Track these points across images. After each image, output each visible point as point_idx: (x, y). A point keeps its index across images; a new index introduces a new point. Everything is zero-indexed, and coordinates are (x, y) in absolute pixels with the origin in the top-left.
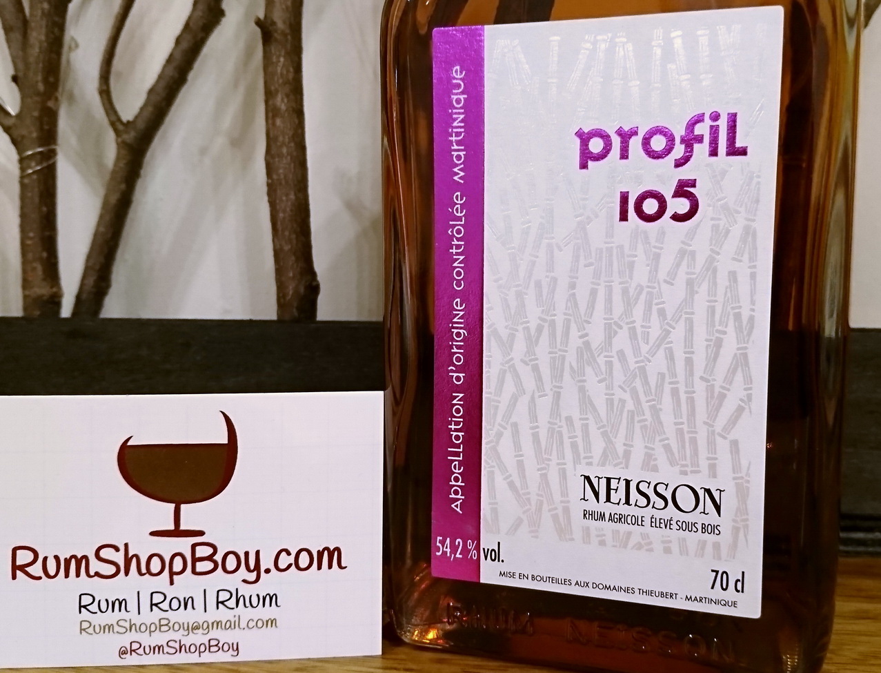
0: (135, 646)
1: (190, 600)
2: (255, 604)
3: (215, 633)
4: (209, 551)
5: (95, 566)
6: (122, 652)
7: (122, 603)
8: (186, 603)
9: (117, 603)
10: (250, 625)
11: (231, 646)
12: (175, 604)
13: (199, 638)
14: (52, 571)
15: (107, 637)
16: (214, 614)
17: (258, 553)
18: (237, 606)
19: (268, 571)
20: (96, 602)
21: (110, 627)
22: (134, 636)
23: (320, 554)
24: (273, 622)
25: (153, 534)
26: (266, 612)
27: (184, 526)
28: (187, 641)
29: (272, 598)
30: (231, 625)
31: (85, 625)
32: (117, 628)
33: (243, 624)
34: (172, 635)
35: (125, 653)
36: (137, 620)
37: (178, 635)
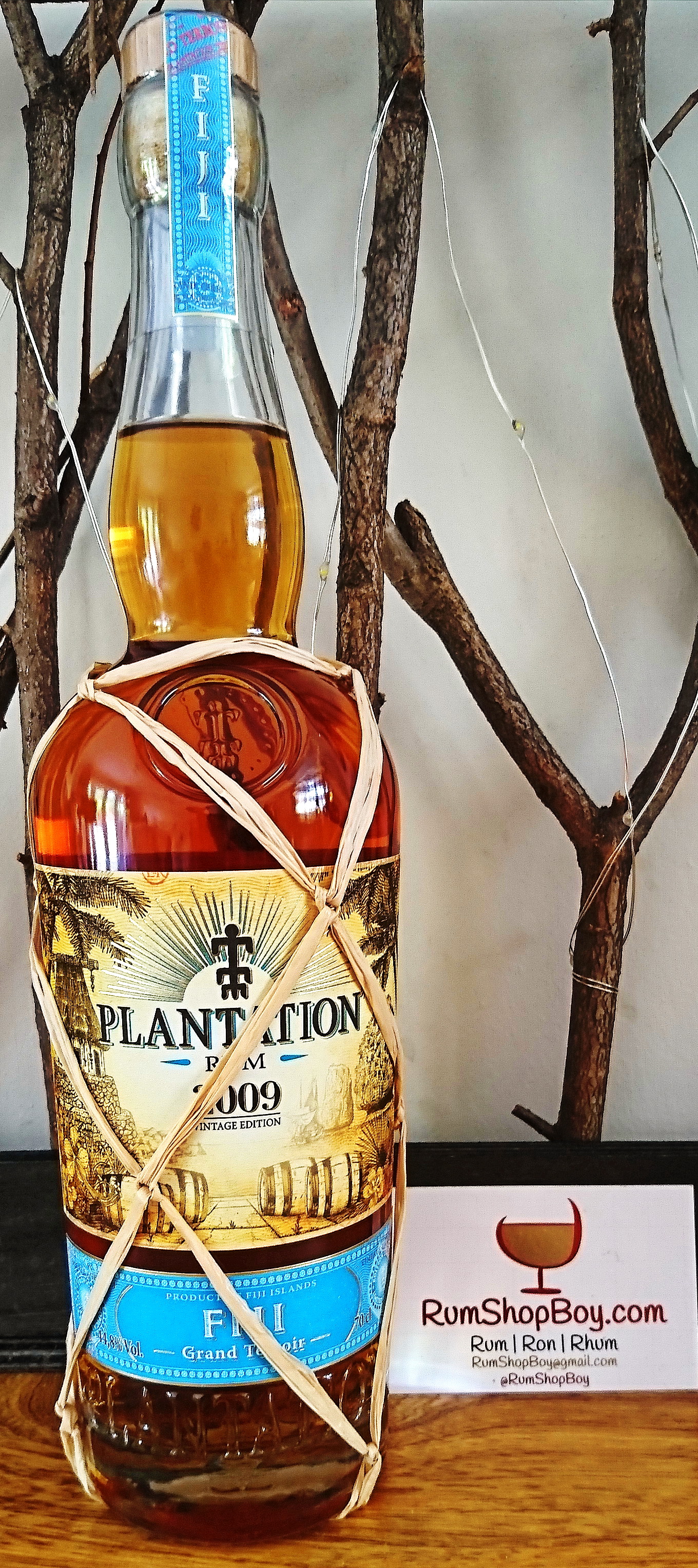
0: (513, 1377)
1: (552, 1343)
2: (600, 1346)
3: (571, 1369)
4: (564, 1305)
5: (483, 1315)
6: (504, 1382)
7: (502, 1344)
8: (550, 1344)
9: (499, 1344)
10: (597, 1363)
11: (583, 1379)
12: (541, 1346)
13: (559, 1372)
14: (452, 1318)
15: (493, 1369)
16: (571, 1354)
17: (600, 1307)
18: (587, 1348)
19: (608, 1322)
20: (484, 1342)
21: (495, 1362)
22: (511, 1369)
23: (647, 1310)
24: (613, 1361)
25: (524, 1291)
26: (608, 1353)
27: (545, 1286)
28: (550, 1374)
29: (613, 1343)
30: (582, 1363)
31: (476, 1360)
32: (499, 1363)
33: (592, 1362)
34: (538, 1369)
35: (506, 1382)
36: (514, 1357)
37: (544, 1369)
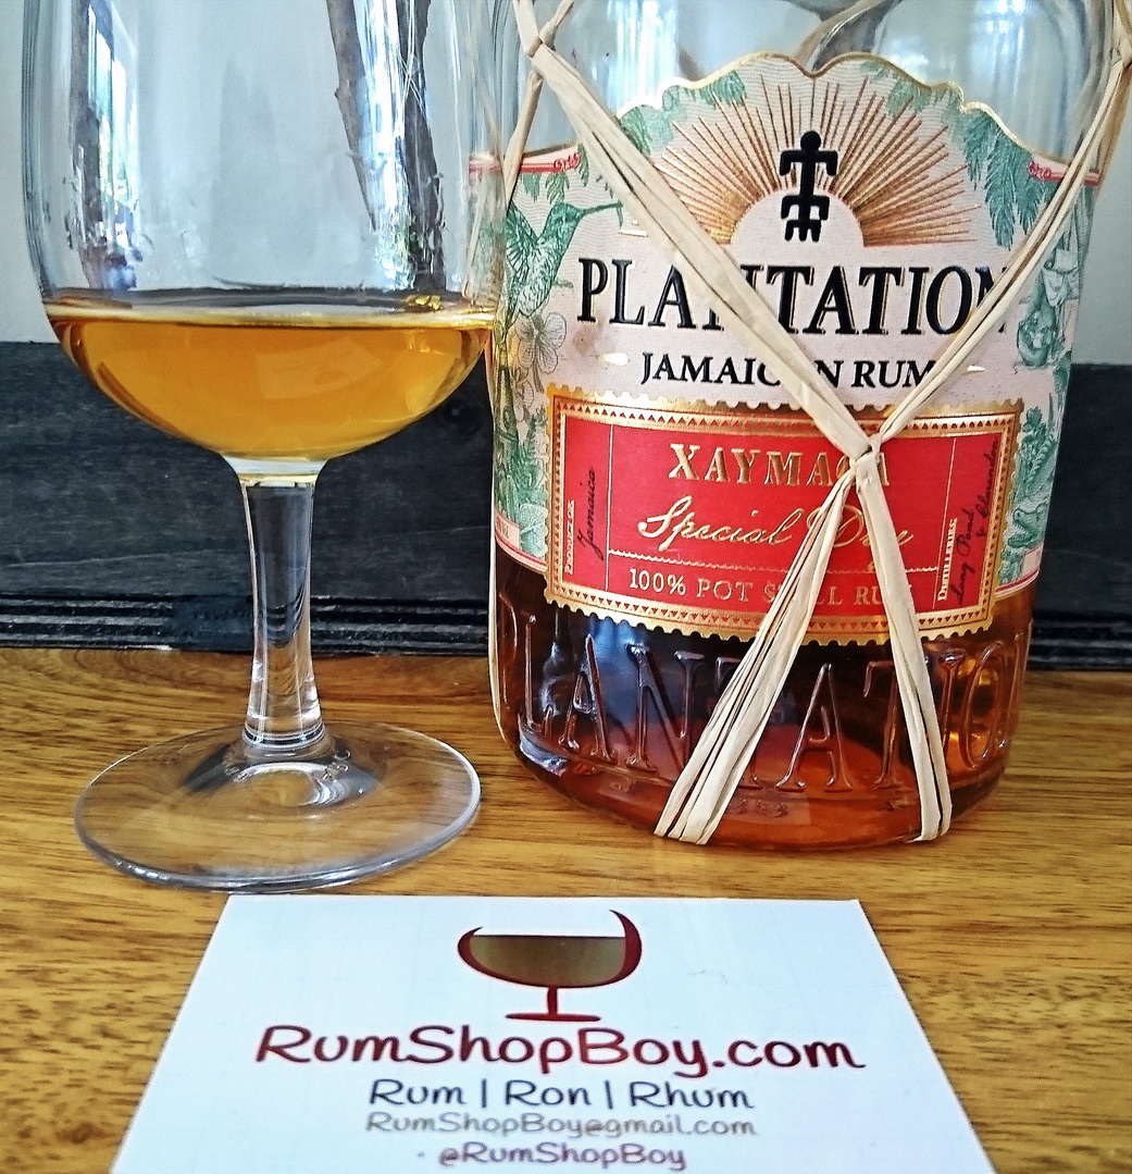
0: (473, 1149)
1: (581, 1092)
2: (703, 1100)
4: (609, 1038)
5: (409, 1048)
6: (448, 1156)
7: (452, 1093)
8: (574, 1096)
9: (442, 1093)
11: (667, 1155)
12: (552, 1097)
13: (601, 1141)
14: (330, 1052)
17: (696, 1043)
18: (671, 1105)
19: (719, 1064)
21: (427, 1123)
22: (472, 1135)
23: (810, 1049)
24: (745, 1127)
25: (511, 1017)
26: (730, 1114)
27: (562, 1010)
28: (577, 1145)
30: (663, 1126)
31: (379, 1117)
33: (687, 1126)
34: (546, 1136)
35: (454, 1157)
36: (479, 1114)
37: (563, 1137)
